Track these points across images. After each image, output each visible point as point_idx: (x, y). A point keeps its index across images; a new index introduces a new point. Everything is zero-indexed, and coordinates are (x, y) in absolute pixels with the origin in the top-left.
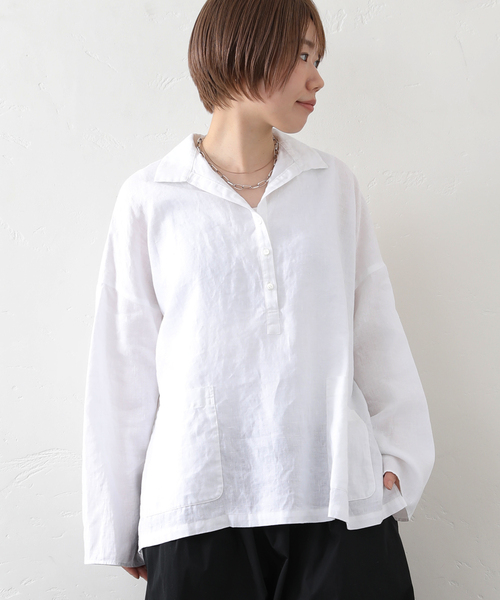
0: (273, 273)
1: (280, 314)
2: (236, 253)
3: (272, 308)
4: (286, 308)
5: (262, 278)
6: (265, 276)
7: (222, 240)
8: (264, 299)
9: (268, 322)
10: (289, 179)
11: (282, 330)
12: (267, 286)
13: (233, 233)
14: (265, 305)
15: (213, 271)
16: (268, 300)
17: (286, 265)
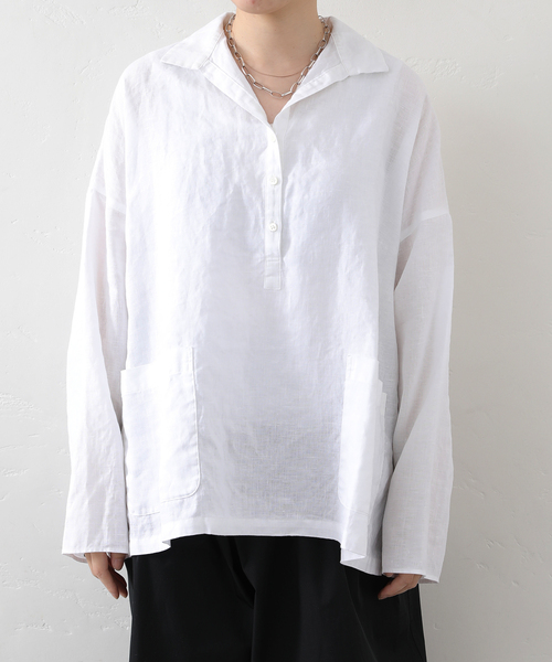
0: (278, 209)
1: (283, 263)
2: (236, 178)
3: (272, 255)
4: (290, 256)
5: (263, 215)
6: (268, 211)
7: (222, 158)
8: (263, 242)
9: (266, 274)
10: (325, 85)
11: (283, 285)
12: (269, 226)
13: (237, 150)
14: (264, 251)
15: (202, 199)
16: (268, 245)
17: (296, 199)
